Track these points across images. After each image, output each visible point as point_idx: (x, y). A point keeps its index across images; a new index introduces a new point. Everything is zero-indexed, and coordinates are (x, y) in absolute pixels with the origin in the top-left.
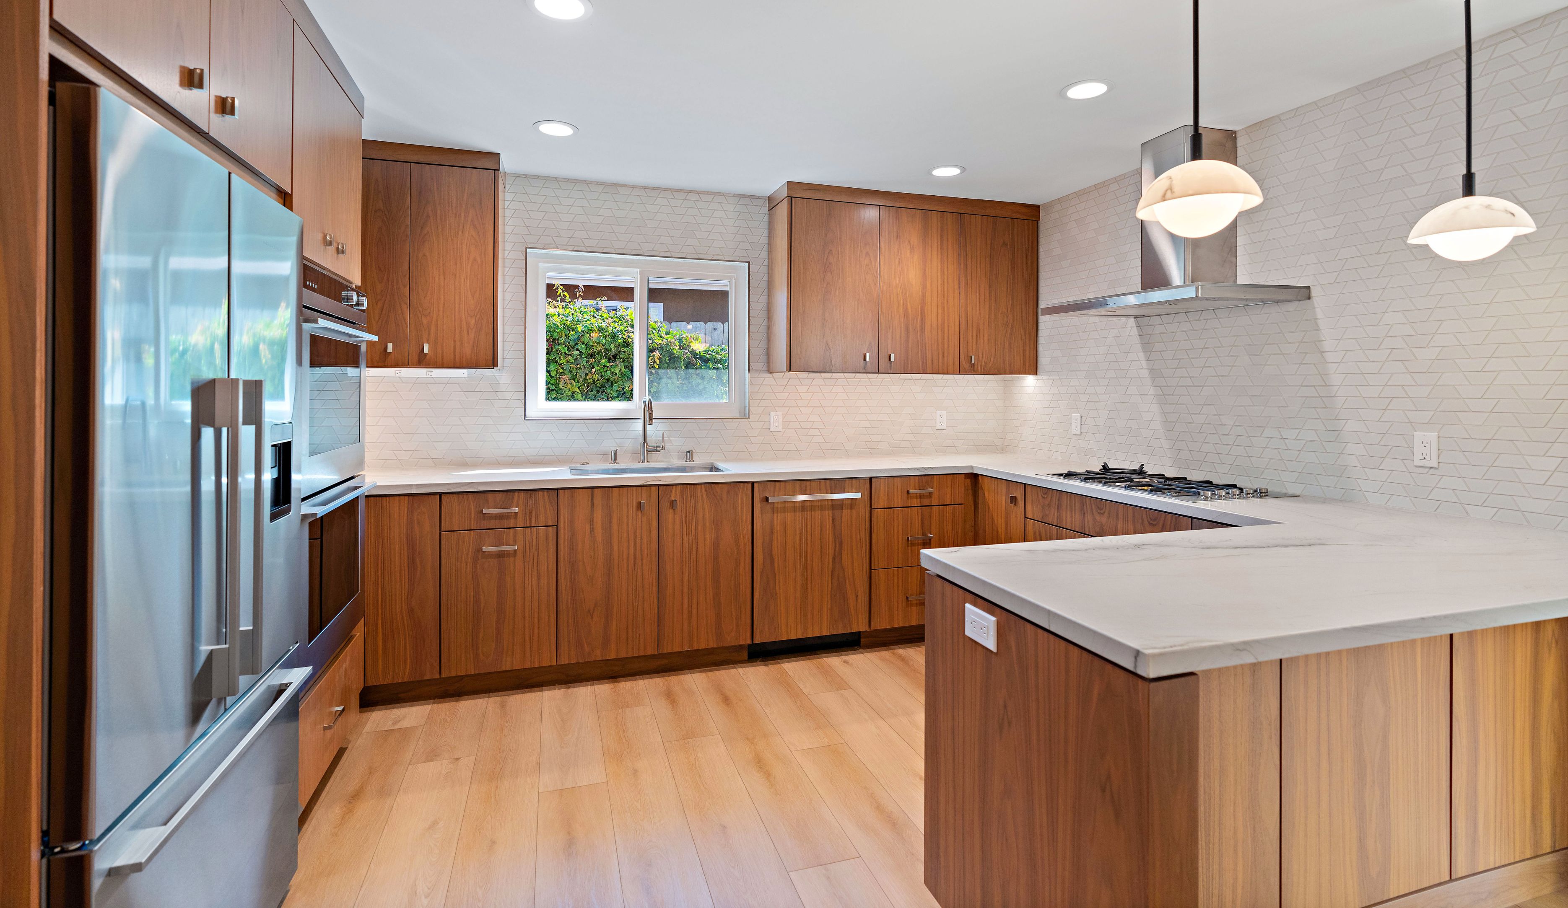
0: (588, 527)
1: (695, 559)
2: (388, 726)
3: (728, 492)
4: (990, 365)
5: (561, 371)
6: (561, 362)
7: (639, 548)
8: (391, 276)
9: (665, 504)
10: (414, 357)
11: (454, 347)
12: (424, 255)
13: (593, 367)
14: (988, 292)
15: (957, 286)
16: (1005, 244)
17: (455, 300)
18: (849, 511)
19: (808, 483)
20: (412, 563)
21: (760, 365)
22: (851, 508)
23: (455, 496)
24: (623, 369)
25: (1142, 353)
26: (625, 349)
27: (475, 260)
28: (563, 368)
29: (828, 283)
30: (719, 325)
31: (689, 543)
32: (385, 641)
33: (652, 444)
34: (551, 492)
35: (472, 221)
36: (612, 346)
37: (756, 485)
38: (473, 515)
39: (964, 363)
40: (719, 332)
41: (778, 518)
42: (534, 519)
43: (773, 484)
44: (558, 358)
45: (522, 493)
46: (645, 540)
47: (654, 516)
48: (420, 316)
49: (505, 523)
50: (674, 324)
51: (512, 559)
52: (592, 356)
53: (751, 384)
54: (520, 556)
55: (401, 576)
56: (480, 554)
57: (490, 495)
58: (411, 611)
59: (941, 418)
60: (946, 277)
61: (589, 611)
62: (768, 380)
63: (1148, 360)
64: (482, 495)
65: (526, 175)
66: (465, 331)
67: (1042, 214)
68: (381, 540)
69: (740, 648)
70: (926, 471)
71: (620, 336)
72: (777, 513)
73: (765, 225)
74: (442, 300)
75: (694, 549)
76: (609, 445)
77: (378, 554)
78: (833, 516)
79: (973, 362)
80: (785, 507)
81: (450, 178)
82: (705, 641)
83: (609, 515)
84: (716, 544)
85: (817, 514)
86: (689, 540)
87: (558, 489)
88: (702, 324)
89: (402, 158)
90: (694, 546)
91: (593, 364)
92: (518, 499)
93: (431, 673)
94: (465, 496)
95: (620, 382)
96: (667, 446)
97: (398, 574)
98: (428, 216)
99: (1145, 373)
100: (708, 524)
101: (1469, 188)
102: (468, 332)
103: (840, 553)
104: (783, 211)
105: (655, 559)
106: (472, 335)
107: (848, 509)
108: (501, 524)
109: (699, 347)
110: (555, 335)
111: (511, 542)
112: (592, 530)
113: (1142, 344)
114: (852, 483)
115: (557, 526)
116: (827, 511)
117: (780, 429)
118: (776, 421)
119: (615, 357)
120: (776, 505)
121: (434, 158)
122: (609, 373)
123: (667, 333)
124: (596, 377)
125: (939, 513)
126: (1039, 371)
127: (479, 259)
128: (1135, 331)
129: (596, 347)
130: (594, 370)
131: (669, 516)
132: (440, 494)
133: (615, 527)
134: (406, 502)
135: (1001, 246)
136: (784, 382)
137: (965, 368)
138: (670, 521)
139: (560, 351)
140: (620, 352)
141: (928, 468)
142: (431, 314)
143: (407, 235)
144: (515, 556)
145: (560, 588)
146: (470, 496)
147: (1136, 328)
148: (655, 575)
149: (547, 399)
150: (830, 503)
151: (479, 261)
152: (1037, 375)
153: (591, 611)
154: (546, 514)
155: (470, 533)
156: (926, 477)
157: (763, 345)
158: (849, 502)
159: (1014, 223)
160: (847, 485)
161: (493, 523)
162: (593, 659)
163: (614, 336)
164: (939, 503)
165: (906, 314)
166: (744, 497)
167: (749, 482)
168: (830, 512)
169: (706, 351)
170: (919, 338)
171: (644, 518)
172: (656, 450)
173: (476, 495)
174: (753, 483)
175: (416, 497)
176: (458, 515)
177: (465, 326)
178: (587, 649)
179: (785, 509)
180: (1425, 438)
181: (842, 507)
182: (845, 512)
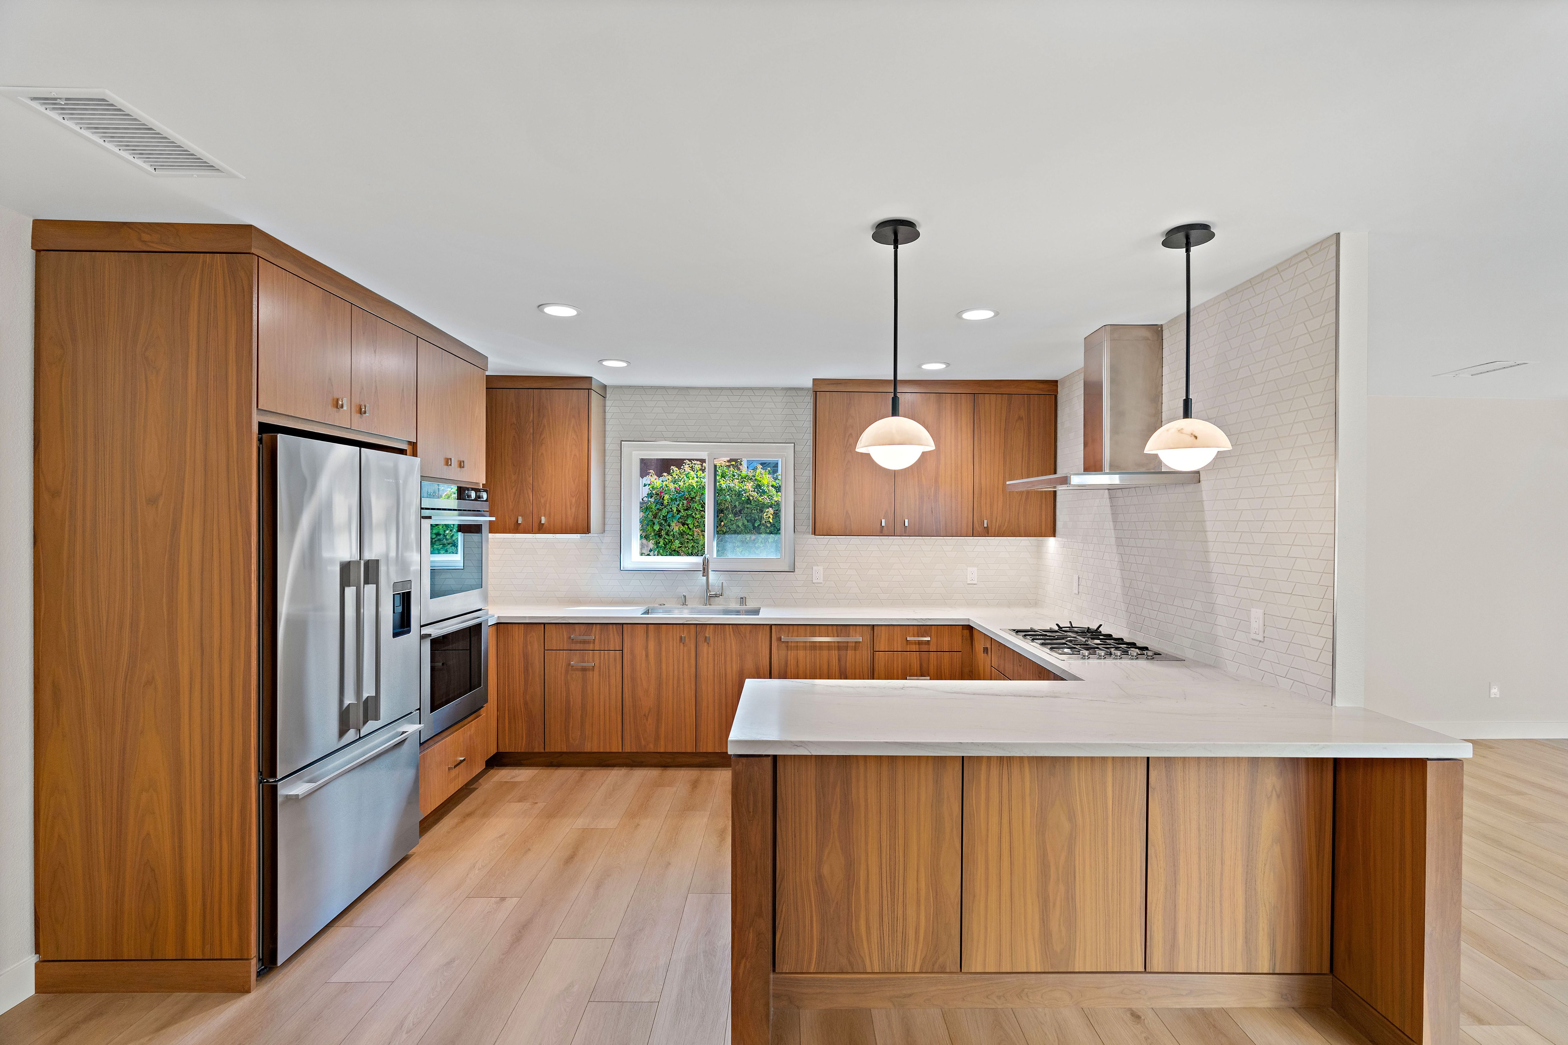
0: (644, 654)
1: (724, 682)
2: (508, 779)
3: (751, 632)
4: (1004, 529)
5: (697, 524)
6: (697, 516)
7: (681, 670)
8: (521, 469)
9: (701, 639)
10: (536, 525)
11: (562, 519)
12: (542, 454)
13: (722, 521)
14: (1002, 462)
15: (970, 459)
16: (1020, 418)
17: (562, 485)
18: (853, 651)
19: (817, 627)
20: (526, 670)
21: (804, 528)
22: (855, 650)
23: (554, 625)
25: (1112, 523)
26: (748, 506)
27: (575, 455)
28: (698, 522)
29: (849, 461)
31: (720, 670)
32: (510, 723)
33: (713, 591)
34: (618, 626)
35: (573, 427)
37: (773, 627)
38: (565, 640)
39: (977, 527)
41: (792, 654)
42: (606, 645)
43: (787, 627)
44: (694, 514)
45: (598, 626)
46: (686, 665)
47: (693, 648)
48: (539, 496)
49: (587, 647)
51: (591, 673)
53: (796, 544)
54: (597, 669)
55: (519, 679)
56: (570, 667)
57: (576, 626)
58: (526, 703)
59: (972, 574)
60: (959, 451)
61: (645, 715)
62: (812, 541)
63: (1115, 530)
64: (571, 625)
65: (621, 386)
66: (569, 507)
67: (1059, 389)
68: (507, 654)
70: (924, 622)
71: (744, 494)
72: (791, 650)
73: (808, 412)
74: (554, 485)
75: (724, 674)
76: (682, 591)
77: (505, 663)
78: (839, 655)
79: (986, 526)
80: (797, 646)
81: (559, 397)
83: (660, 644)
84: (740, 671)
85: (825, 653)
86: (720, 667)
87: (623, 624)
89: (527, 386)
90: (724, 672)
91: (722, 519)
92: (596, 630)
93: (538, 749)
94: (560, 625)
96: (725, 594)
97: (518, 678)
98: (544, 426)
100: (734, 656)
101: (1187, 413)
102: (571, 508)
105: (693, 679)
106: (573, 510)
107: (852, 650)
108: (584, 647)
110: (693, 494)
111: (591, 660)
112: (647, 656)
113: (1112, 514)
114: (856, 629)
115: (622, 650)
116: (834, 651)
117: (819, 581)
118: (818, 574)
120: (790, 644)
121: (548, 384)
122: (734, 526)
125: (937, 659)
126: (1056, 534)
127: (578, 455)
128: (1108, 502)
129: (724, 504)
130: (723, 523)
131: (704, 648)
132: (544, 624)
133: (664, 654)
134: (523, 628)
135: (1017, 421)
136: (825, 542)
137: (978, 531)
138: (705, 651)
139: (696, 508)
140: (744, 508)
141: (927, 619)
142: (547, 495)
143: (531, 440)
144: (593, 671)
145: (624, 696)
146: (563, 626)
147: (1108, 499)
148: (693, 692)
150: (836, 644)
151: (578, 456)
152: (1055, 537)
153: (646, 715)
154: (615, 642)
155: (563, 653)
156: (924, 627)
157: (807, 511)
158: (854, 645)
159: (1030, 398)
160: (851, 631)
161: (578, 646)
162: (648, 750)
163: (739, 495)
164: (937, 649)
165: (920, 485)
166: (763, 637)
167: (768, 624)
168: (836, 652)
170: (933, 505)
171: (686, 648)
172: (716, 596)
173: (567, 625)
174: (771, 626)
175: (528, 625)
176: (556, 639)
177: (568, 504)
178: (643, 743)
179: (797, 648)
180: (1257, 614)
181: (846, 648)
182: (850, 653)
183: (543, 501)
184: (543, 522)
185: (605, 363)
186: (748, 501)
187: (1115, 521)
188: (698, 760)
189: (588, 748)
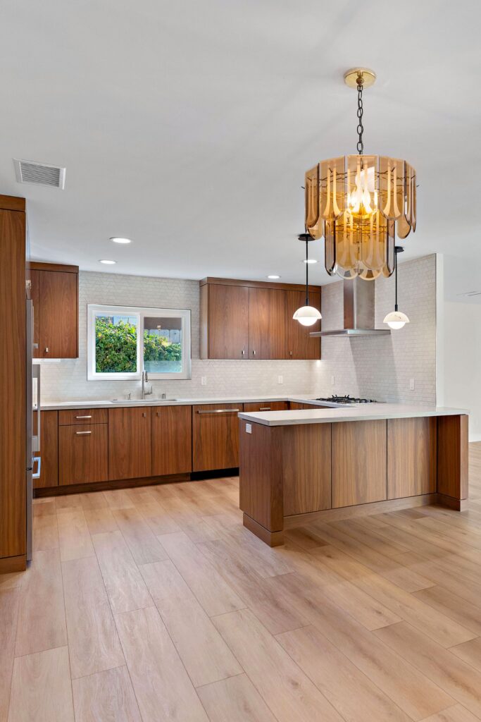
0: (121, 424)
1: (167, 437)
3: (181, 409)
4: (299, 356)
7: (143, 432)
9: (154, 414)
10: (41, 354)
11: (59, 349)
12: (46, 310)
17: (59, 329)
18: (234, 417)
19: (216, 405)
20: (46, 439)
21: (196, 355)
24: (125, 357)
25: (351, 351)
27: (68, 311)
29: (226, 321)
30: (177, 331)
33: (146, 391)
34: (105, 409)
35: (67, 295)
36: (118, 344)
38: (71, 420)
39: (287, 355)
40: (178, 335)
41: (203, 420)
42: (98, 421)
43: (201, 406)
45: (93, 410)
46: (146, 429)
47: (149, 419)
48: (44, 336)
49: (86, 422)
50: (151, 331)
51: (89, 437)
52: (107, 349)
53: (192, 364)
54: (92, 436)
56: (76, 435)
57: (79, 411)
58: (46, 458)
59: (281, 379)
60: (279, 318)
62: (200, 362)
63: (353, 354)
64: (76, 411)
66: (64, 343)
67: (322, 290)
69: (187, 474)
70: (267, 400)
72: (203, 418)
73: (198, 293)
74: (54, 329)
75: (167, 433)
76: (127, 392)
78: (228, 418)
79: (291, 354)
81: (58, 277)
82: (172, 471)
83: (130, 418)
84: (176, 431)
85: (220, 418)
86: (165, 429)
87: (108, 408)
88: (168, 331)
89: (35, 268)
92: (91, 412)
93: (54, 484)
94: (67, 411)
95: (123, 363)
96: (153, 392)
98: (48, 293)
100: (173, 423)
103: (230, 434)
104: (205, 288)
105: (150, 437)
106: (67, 344)
108: (85, 424)
109: (166, 344)
111: (88, 430)
112: (123, 425)
113: (351, 348)
114: (234, 405)
115: (108, 423)
117: (206, 384)
118: (204, 380)
119: (119, 350)
120: (202, 414)
121: (51, 268)
123: (148, 337)
124: (109, 361)
131: (156, 419)
132: (58, 410)
133: (133, 423)
134: (44, 414)
136: (207, 363)
137: (288, 357)
138: (157, 421)
142: (49, 335)
145: (109, 449)
146: (71, 411)
148: (150, 444)
149: (97, 372)
151: (70, 313)
152: (320, 359)
153: (123, 458)
154: (103, 418)
155: (71, 426)
156: (267, 403)
157: (198, 347)
158: (234, 413)
161: (80, 422)
162: (124, 478)
163: (119, 339)
165: (261, 334)
166: (188, 412)
167: (190, 405)
168: (225, 417)
169: (170, 346)
170: (267, 344)
171: (145, 420)
172: (148, 394)
173: (73, 411)
174: (192, 406)
176: (64, 420)
177: (64, 340)
178: (121, 474)
179: (206, 417)
180: (412, 381)
181: (231, 415)
182: (232, 417)
183: (46, 338)
184: (47, 351)
185: (102, 262)
186: (126, 343)
187: (353, 351)
188: (150, 482)
189: (87, 480)
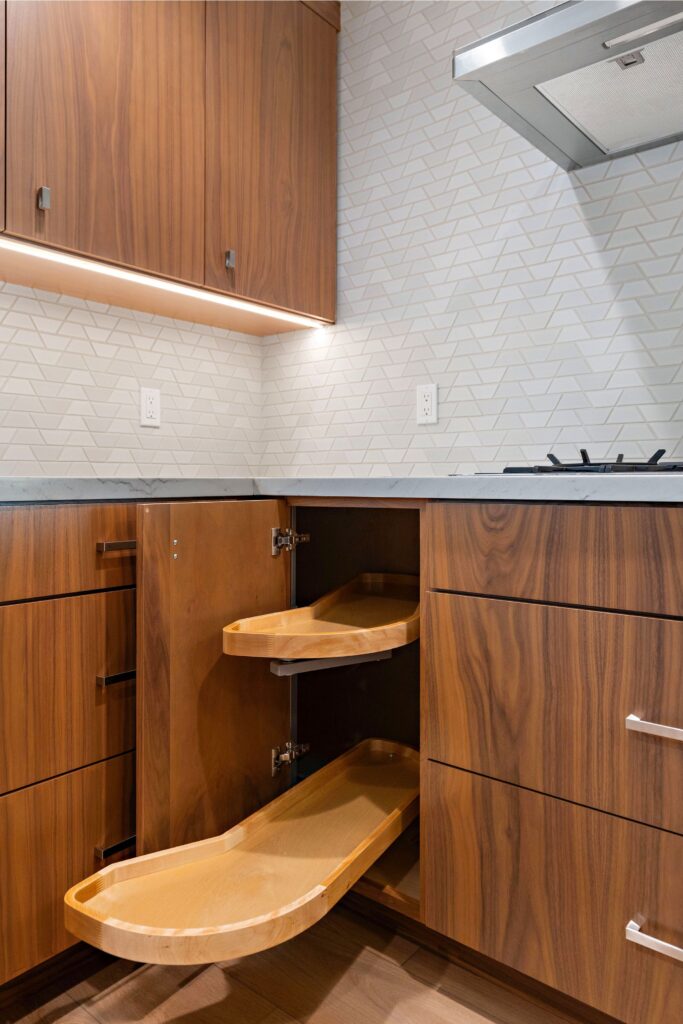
4: (263, 281)
15: (198, 88)
25: (590, 239)
39: (214, 264)
59: (151, 404)
63: (604, 250)
99: (600, 276)
113: (588, 220)
126: (342, 310)
128: (572, 198)
137: (215, 277)
141: (154, 480)
147: (572, 192)
170: (115, 171)
